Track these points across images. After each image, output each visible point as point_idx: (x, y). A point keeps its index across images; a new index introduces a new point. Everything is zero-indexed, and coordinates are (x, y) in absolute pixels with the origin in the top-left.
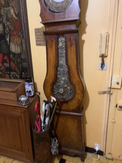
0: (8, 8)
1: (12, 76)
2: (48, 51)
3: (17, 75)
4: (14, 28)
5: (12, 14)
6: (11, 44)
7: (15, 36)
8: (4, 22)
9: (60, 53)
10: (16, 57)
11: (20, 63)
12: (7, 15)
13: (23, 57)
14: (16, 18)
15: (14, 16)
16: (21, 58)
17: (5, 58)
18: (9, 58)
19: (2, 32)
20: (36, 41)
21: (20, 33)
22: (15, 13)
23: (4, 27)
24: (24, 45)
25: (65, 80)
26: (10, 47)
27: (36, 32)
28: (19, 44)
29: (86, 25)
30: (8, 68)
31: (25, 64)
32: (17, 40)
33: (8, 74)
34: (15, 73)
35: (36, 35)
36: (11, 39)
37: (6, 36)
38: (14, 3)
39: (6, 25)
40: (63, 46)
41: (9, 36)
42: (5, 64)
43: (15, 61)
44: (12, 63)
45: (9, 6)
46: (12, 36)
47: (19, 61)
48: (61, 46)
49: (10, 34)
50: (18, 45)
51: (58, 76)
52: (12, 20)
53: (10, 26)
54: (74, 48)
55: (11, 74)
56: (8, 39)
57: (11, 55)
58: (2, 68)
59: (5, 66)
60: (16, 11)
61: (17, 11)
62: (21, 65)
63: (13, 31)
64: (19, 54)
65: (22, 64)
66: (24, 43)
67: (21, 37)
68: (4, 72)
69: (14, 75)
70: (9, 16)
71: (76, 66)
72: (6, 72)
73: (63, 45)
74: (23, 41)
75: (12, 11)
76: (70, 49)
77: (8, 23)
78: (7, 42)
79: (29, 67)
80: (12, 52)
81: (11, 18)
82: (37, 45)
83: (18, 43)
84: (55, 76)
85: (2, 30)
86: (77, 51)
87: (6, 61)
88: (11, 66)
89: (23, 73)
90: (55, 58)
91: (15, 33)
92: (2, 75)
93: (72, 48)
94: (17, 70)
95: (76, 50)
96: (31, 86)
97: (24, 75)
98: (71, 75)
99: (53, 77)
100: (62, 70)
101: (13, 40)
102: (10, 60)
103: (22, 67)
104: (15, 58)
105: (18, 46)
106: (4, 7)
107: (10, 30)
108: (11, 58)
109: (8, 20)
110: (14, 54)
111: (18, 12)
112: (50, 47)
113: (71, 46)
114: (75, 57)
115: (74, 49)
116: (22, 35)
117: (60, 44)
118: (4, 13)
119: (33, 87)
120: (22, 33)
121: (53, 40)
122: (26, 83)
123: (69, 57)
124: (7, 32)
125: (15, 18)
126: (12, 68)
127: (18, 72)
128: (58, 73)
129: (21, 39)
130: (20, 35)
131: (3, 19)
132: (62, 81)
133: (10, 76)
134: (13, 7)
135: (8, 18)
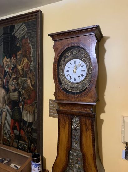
0: (26, 78)
1: (20, 145)
2: (60, 130)
3: (25, 145)
4: (28, 97)
5: (28, 84)
6: (24, 111)
7: (28, 104)
8: (20, 90)
9: (74, 135)
10: (27, 126)
11: (30, 133)
12: (23, 84)
13: (34, 127)
14: (32, 88)
15: (30, 86)
16: (32, 128)
17: (15, 125)
18: (20, 125)
19: (16, 99)
20: (50, 112)
21: (34, 103)
22: (31, 83)
23: (19, 95)
24: (36, 115)
25: (78, 168)
26: (23, 115)
27: (50, 104)
28: (32, 112)
29: (104, 104)
30: (17, 135)
31: (35, 135)
32: (30, 108)
33: (16, 142)
34: (24, 143)
35: (50, 106)
36: (25, 107)
37: (20, 104)
38: (32, 75)
39: (21, 93)
40: (78, 128)
41: (22, 104)
42: (15, 131)
43: (25, 130)
44: (22, 131)
45: (26, 77)
46: (25, 104)
47: (30, 131)
48: (75, 127)
49: (24, 101)
50: (30, 113)
51: (71, 161)
52: (27, 90)
53: (25, 94)
54: (90, 133)
55: (20, 143)
56: (21, 107)
57: (22, 123)
58: (12, 135)
59: (14, 133)
60: (32, 81)
61: (34, 81)
62: (31, 136)
63: (27, 99)
64: (30, 123)
65: (32, 134)
66: (36, 112)
67: (35, 106)
68: (13, 139)
69: (22, 144)
70: (25, 85)
71: (92, 155)
72: (15, 140)
73: (77, 126)
74: (36, 111)
75: (29, 81)
76: (85, 134)
77: (24, 92)
78: (20, 109)
79: (39, 139)
80: (24, 120)
81: (27, 88)
82: (50, 116)
83: (30, 112)
84: (66, 161)
85: (17, 97)
86: (94, 138)
87: (17, 128)
88: (20, 135)
89: (32, 145)
90: (67, 140)
91: (29, 102)
92: (10, 142)
93: (87, 133)
94: (26, 139)
95: (92, 136)
96: (38, 167)
97: (33, 147)
98: (87, 165)
99: (65, 162)
100: (75, 154)
101: (26, 108)
102: (21, 128)
103: (32, 137)
104: (25, 126)
105: (30, 115)
106: (22, 77)
107: (25, 98)
108: (22, 126)
109: (24, 88)
110: (25, 122)
111: (35, 83)
112: (63, 126)
113: (87, 130)
114: (92, 144)
115: (90, 135)
116: (35, 105)
117: (75, 125)
118: (21, 82)
119: (40, 168)
120: (36, 103)
121: (66, 120)
122: (32, 163)
123: (84, 142)
124: (22, 100)
125: (30, 88)
126: (21, 136)
127: (27, 142)
128: (71, 157)
129: (34, 109)
130: (34, 104)
131: (20, 87)
132: (75, 169)
133: (18, 145)
134: (30, 78)
135: (24, 87)
